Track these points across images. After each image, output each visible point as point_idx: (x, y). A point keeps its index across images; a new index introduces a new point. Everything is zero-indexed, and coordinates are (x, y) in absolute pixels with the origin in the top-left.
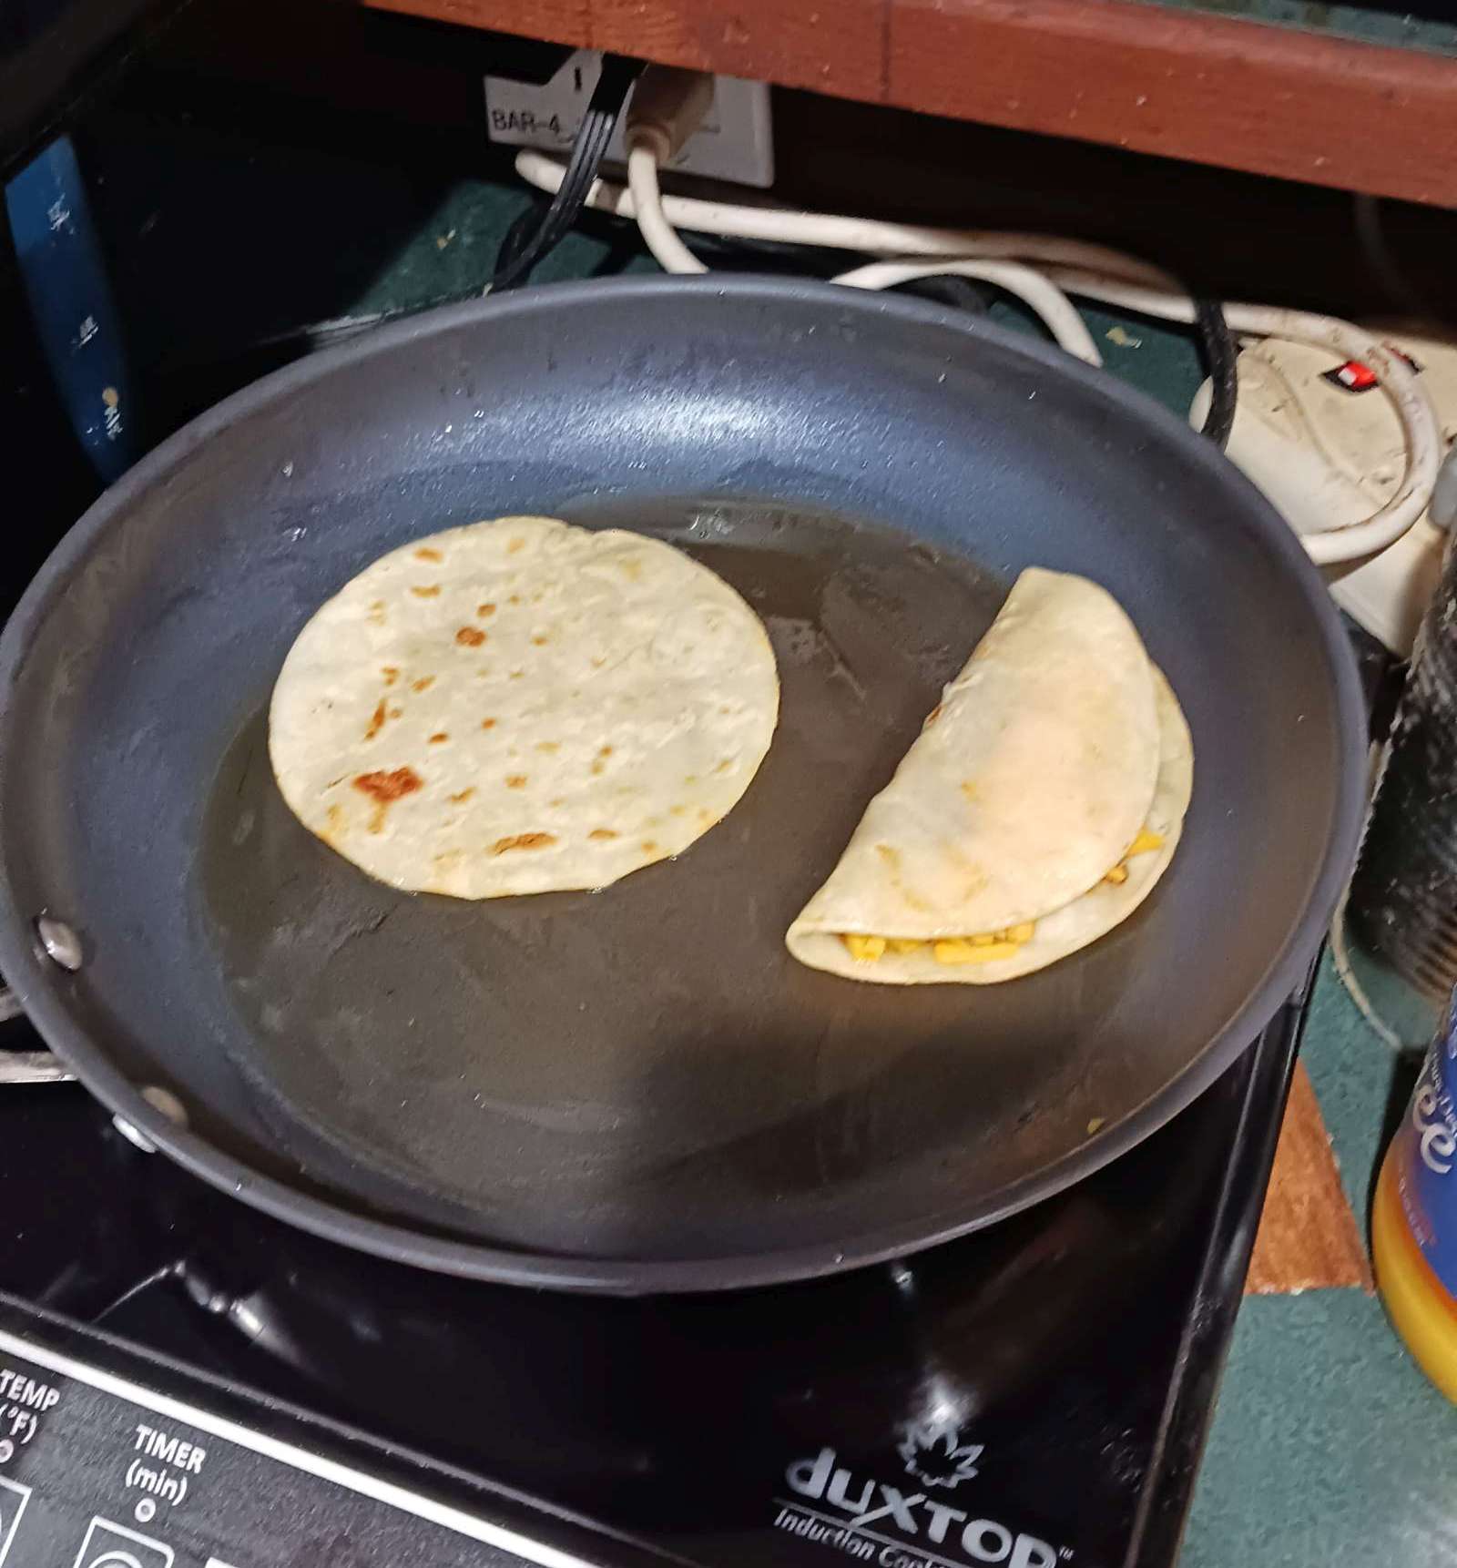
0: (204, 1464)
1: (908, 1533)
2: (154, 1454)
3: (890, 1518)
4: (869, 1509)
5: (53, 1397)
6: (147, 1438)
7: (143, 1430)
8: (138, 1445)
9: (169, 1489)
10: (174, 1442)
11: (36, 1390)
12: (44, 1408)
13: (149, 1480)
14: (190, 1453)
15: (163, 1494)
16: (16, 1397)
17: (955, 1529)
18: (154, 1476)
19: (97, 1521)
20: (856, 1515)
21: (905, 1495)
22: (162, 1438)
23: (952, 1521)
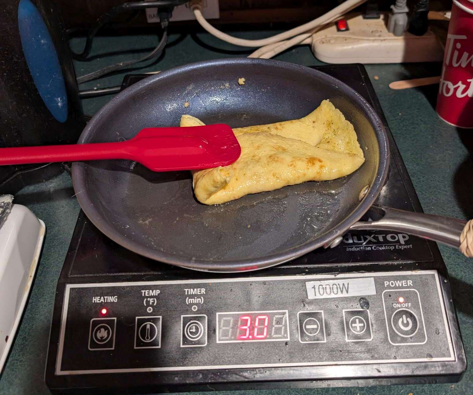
0: (205, 291)
1: (375, 242)
2: (191, 294)
3: (370, 240)
4: (364, 241)
5: (158, 292)
6: (188, 291)
7: (186, 290)
8: (186, 294)
9: (199, 301)
10: (195, 290)
11: (153, 292)
12: (157, 295)
13: (193, 301)
14: (201, 290)
15: (198, 302)
16: (148, 295)
17: (385, 238)
18: (193, 299)
19: (182, 316)
20: (363, 243)
21: (370, 236)
22: (192, 290)
23: (383, 237)
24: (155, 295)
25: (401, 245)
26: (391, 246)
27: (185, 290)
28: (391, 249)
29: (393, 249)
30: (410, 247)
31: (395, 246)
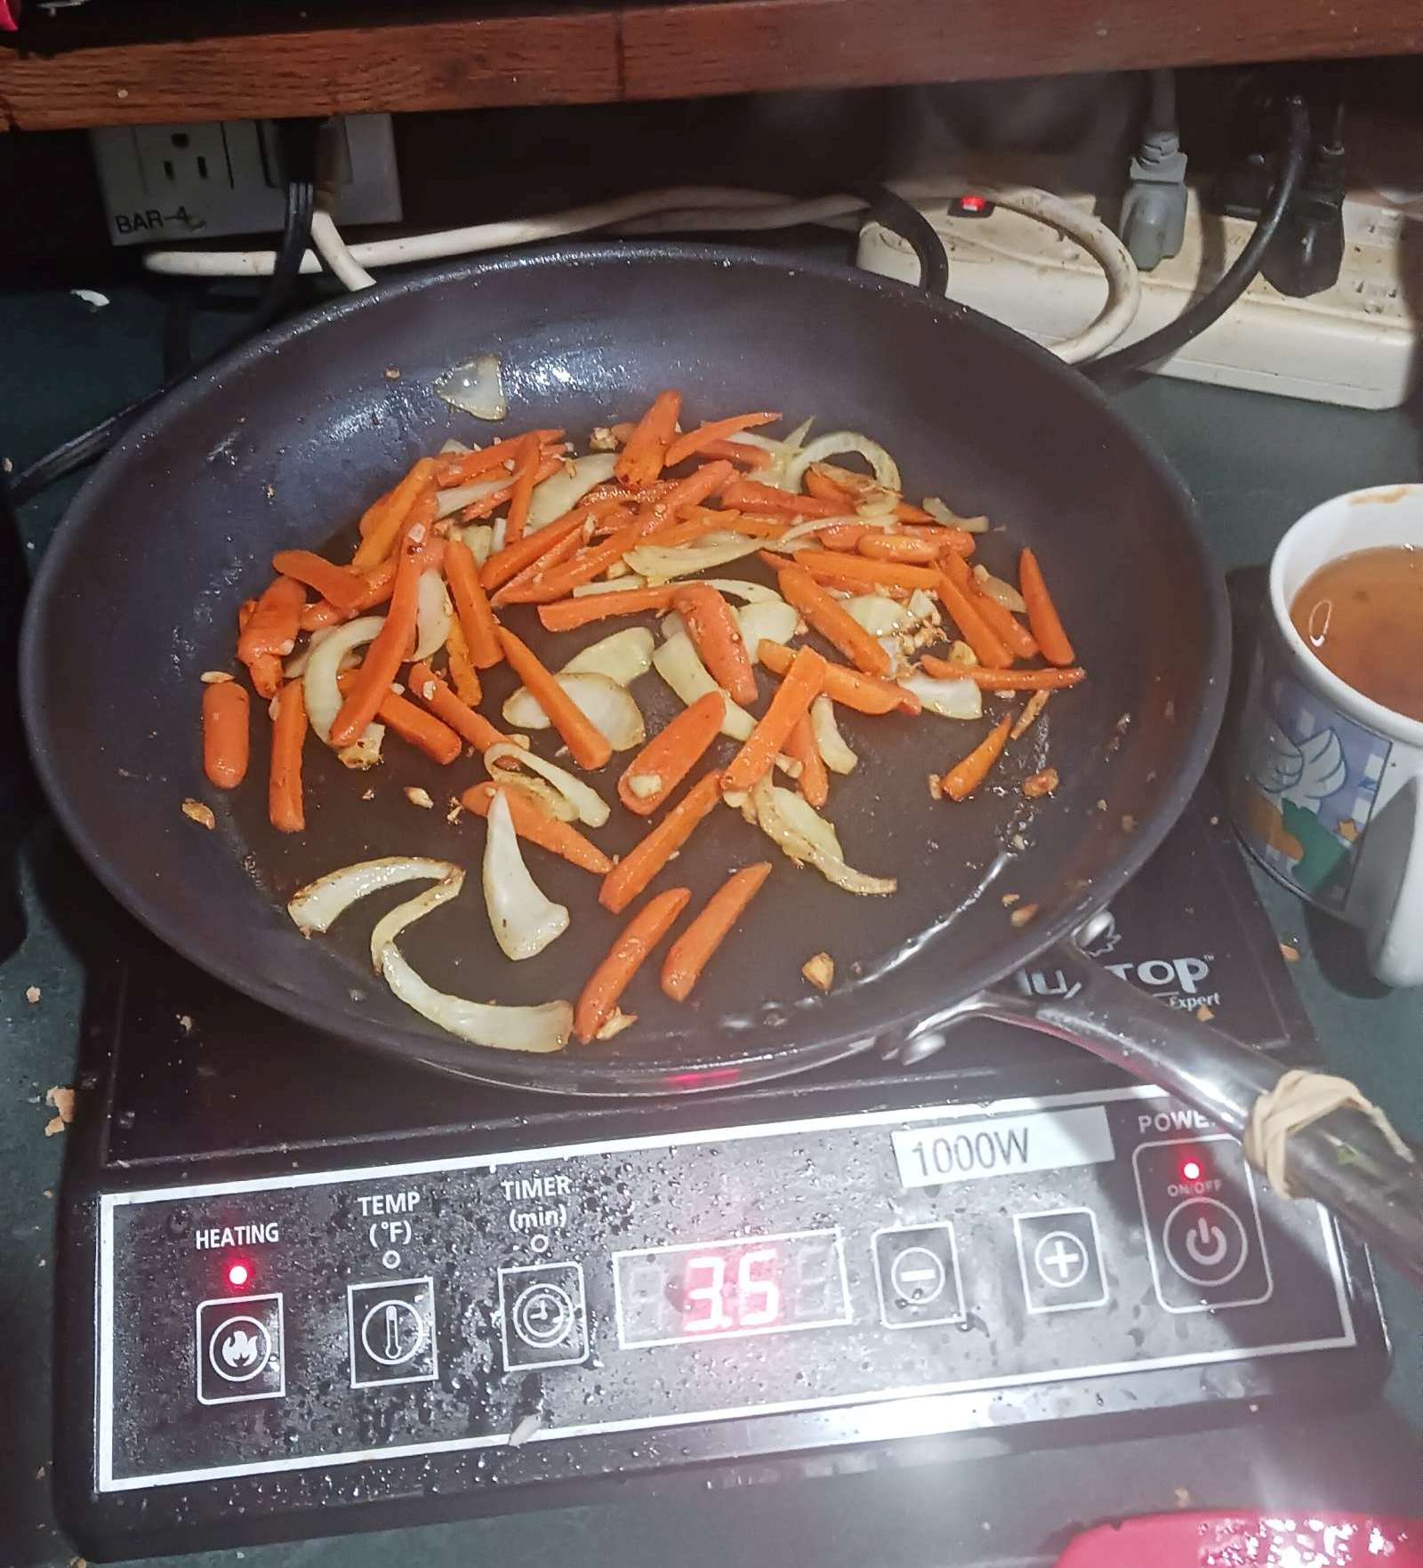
0: (569, 1186)
2: (525, 1196)
5: (414, 1198)
6: (513, 1188)
7: (507, 1185)
8: (508, 1198)
9: (552, 1219)
10: (538, 1182)
11: (395, 1200)
12: (411, 1209)
13: (531, 1220)
14: (554, 1183)
15: (548, 1223)
16: (382, 1212)
17: (1132, 975)
18: (533, 1216)
19: (500, 1273)
20: (1065, 994)
22: (525, 1183)
23: (1126, 971)
24: (404, 1209)
25: (1185, 995)
27: (503, 1184)
30: (1213, 1002)
31: (1165, 1000)
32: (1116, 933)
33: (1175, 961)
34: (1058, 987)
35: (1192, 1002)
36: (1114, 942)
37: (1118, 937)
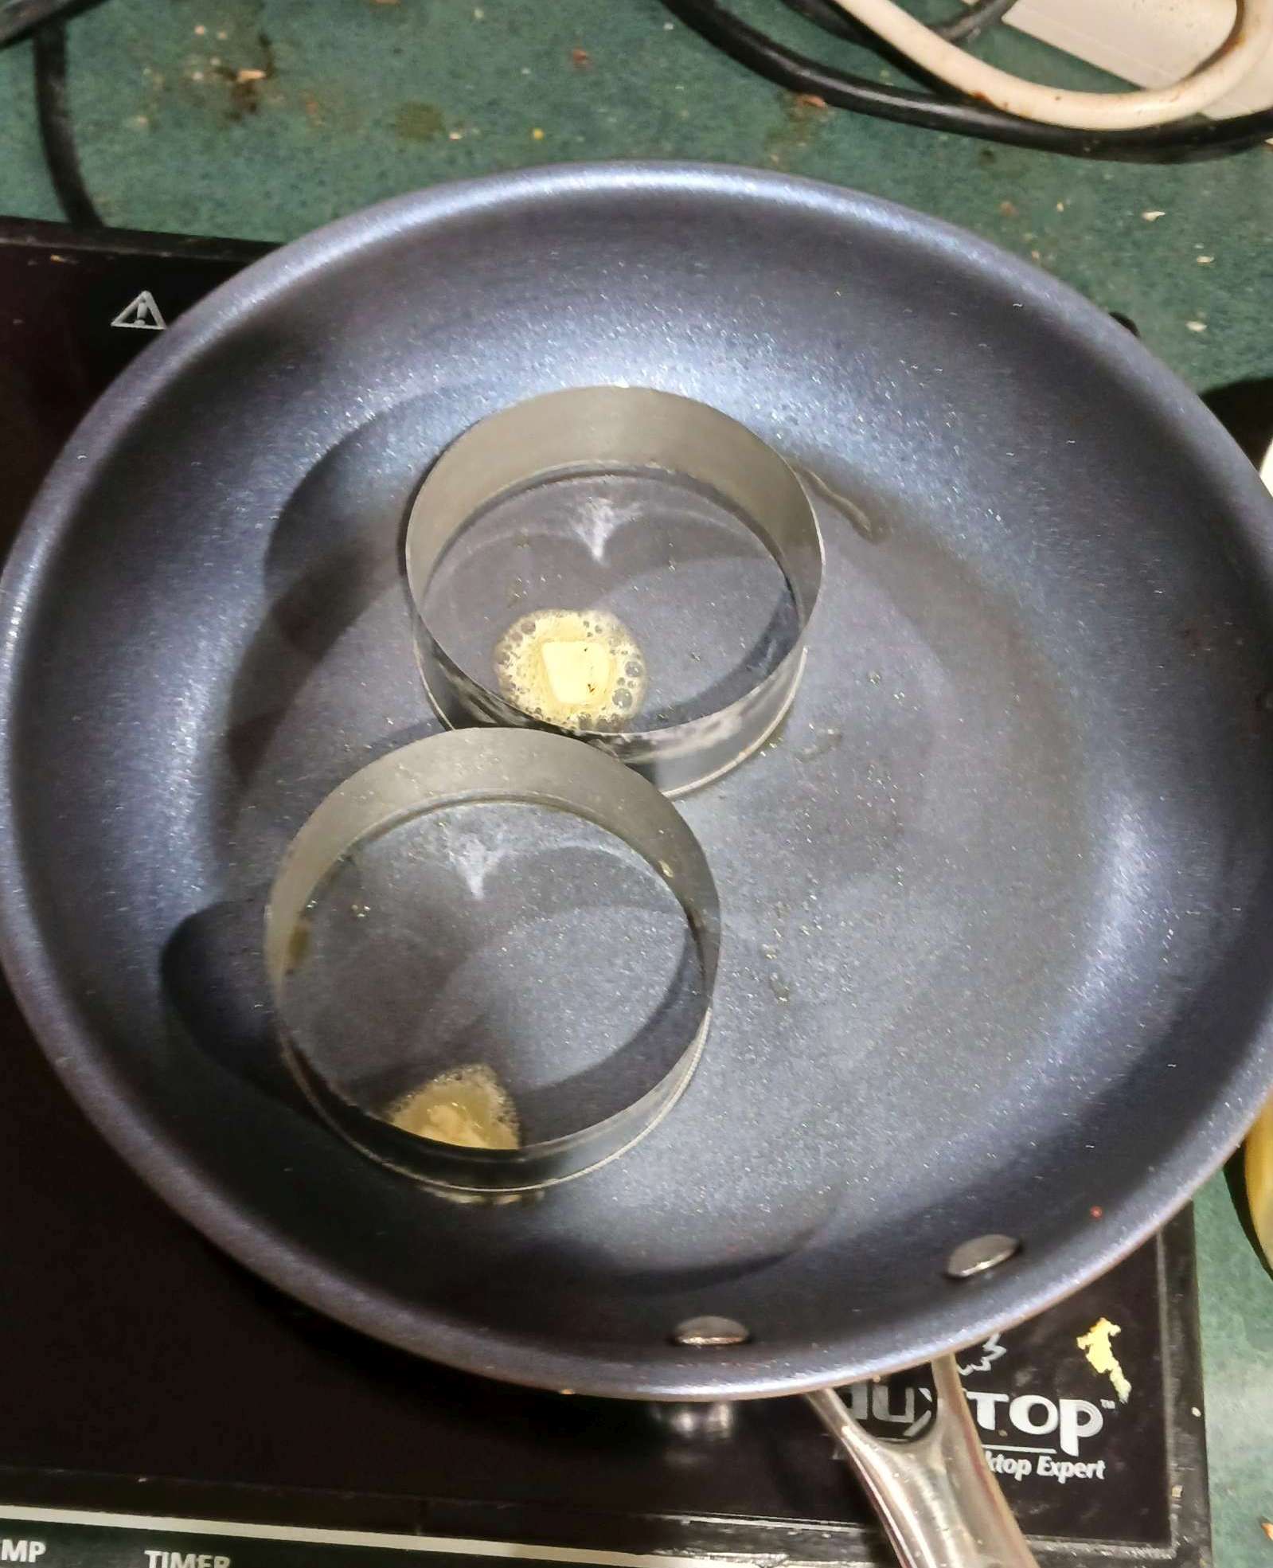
4: (918, 1415)
5: (38, 1549)
6: (160, 1562)
7: (153, 1554)
10: (191, 1557)
11: (15, 1545)
12: (32, 1559)
17: (1002, 1411)
20: (907, 1426)
22: (176, 1557)
23: (998, 1405)
24: (23, 1559)
25: (1061, 1457)
26: (1017, 1456)
27: (147, 1552)
28: (1013, 1475)
29: (1023, 1476)
30: (1094, 1473)
31: (1034, 1459)
32: (998, 1344)
33: (1063, 1402)
34: (902, 1412)
35: (1068, 1469)
36: (993, 1357)
37: (1000, 1351)
